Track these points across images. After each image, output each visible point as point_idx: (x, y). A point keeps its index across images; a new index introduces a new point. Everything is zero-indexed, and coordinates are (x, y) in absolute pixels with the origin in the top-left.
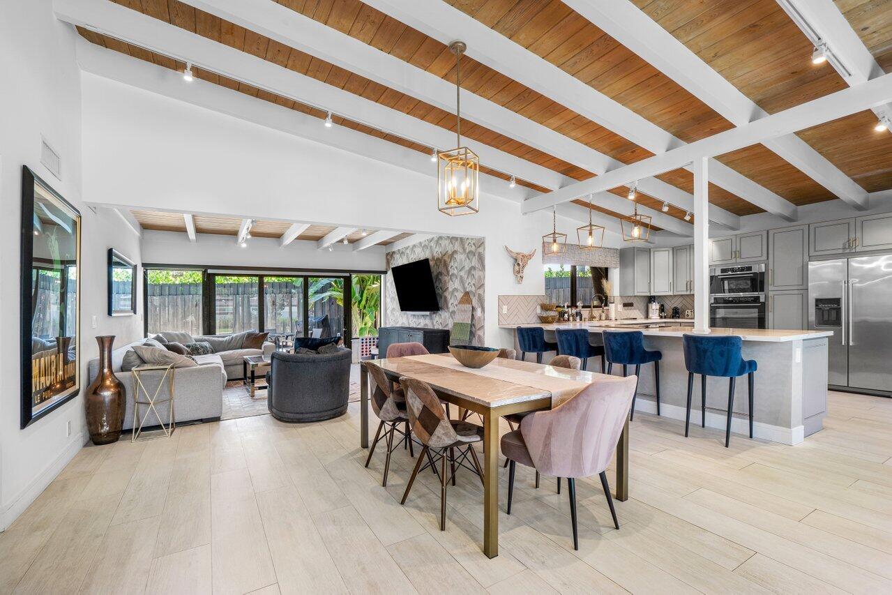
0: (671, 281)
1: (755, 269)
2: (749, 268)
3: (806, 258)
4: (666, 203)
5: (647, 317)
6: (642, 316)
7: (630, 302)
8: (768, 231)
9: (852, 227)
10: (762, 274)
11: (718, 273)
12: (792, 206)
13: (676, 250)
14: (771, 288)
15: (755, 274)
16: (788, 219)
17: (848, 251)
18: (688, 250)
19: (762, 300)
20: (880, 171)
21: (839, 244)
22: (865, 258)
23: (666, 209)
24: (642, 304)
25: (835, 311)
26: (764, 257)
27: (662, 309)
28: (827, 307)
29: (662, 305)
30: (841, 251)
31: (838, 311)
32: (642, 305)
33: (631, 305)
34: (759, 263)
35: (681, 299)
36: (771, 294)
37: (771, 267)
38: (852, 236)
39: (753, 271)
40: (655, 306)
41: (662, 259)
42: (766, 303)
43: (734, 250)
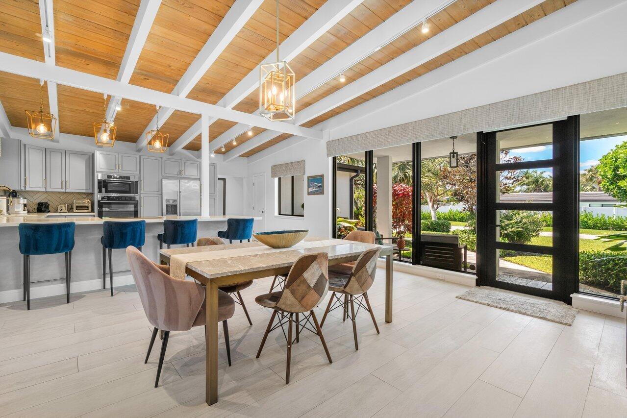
0: (44, 178)
1: (133, 179)
2: (128, 178)
3: (161, 177)
9: (181, 164)
10: (137, 183)
11: (105, 178)
14: (142, 192)
15: (132, 182)
17: (179, 176)
19: (137, 199)
21: (176, 171)
22: (186, 181)
26: (138, 172)
30: (176, 176)
34: (134, 175)
36: (142, 196)
37: (142, 179)
38: (181, 169)
39: (131, 180)
42: (139, 202)
43: (117, 163)
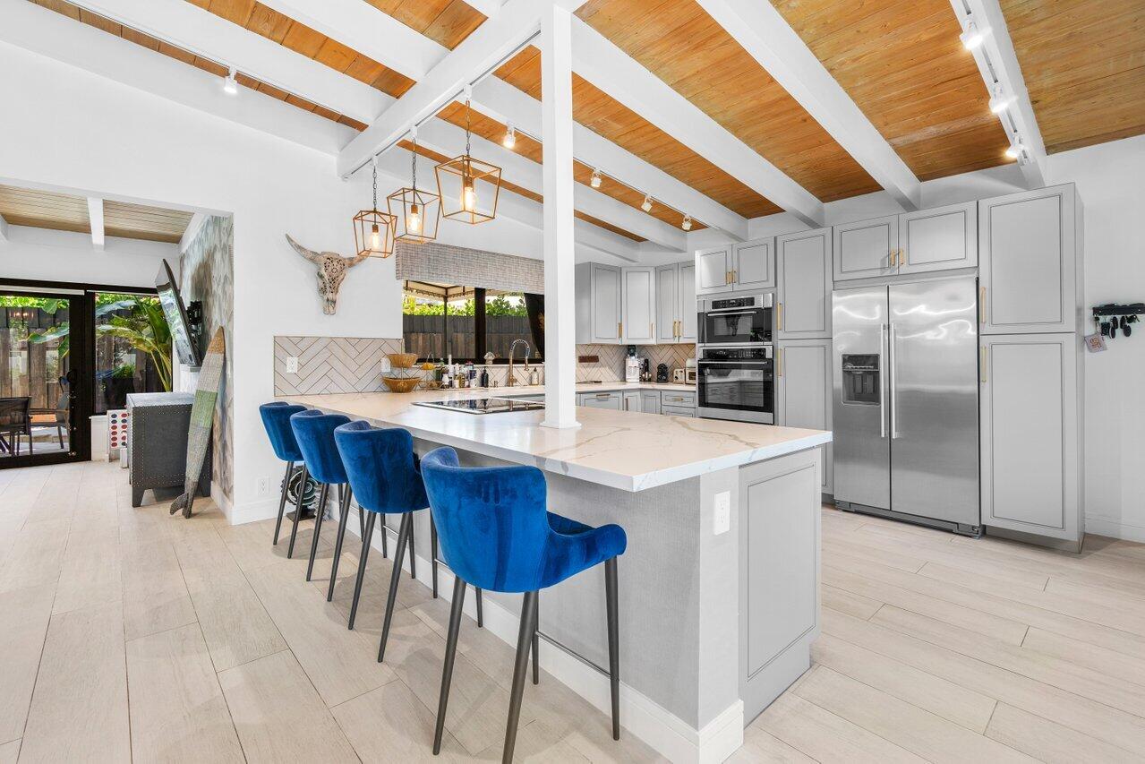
0: (653, 321)
1: (760, 303)
2: (751, 301)
3: (829, 285)
4: (648, 197)
5: (624, 380)
6: (616, 378)
7: (592, 354)
8: (775, 238)
9: (894, 231)
10: (769, 310)
11: (709, 308)
12: (816, 200)
13: (660, 271)
14: (780, 334)
15: (759, 310)
16: (812, 223)
17: (888, 273)
18: (676, 271)
19: (769, 355)
20: (932, 130)
21: (874, 261)
23: (647, 207)
24: (615, 358)
25: (871, 377)
26: (772, 282)
27: (646, 367)
28: (859, 369)
29: (646, 361)
30: (878, 273)
31: (876, 375)
32: (616, 360)
33: (594, 359)
34: (763, 291)
35: (672, 351)
36: (780, 345)
37: (780, 300)
38: (894, 247)
39: (756, 306)
40: (634, 363)
41: (641, 287)
42: (775, 360)
43: (730, 270)
